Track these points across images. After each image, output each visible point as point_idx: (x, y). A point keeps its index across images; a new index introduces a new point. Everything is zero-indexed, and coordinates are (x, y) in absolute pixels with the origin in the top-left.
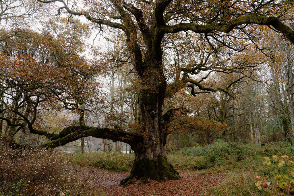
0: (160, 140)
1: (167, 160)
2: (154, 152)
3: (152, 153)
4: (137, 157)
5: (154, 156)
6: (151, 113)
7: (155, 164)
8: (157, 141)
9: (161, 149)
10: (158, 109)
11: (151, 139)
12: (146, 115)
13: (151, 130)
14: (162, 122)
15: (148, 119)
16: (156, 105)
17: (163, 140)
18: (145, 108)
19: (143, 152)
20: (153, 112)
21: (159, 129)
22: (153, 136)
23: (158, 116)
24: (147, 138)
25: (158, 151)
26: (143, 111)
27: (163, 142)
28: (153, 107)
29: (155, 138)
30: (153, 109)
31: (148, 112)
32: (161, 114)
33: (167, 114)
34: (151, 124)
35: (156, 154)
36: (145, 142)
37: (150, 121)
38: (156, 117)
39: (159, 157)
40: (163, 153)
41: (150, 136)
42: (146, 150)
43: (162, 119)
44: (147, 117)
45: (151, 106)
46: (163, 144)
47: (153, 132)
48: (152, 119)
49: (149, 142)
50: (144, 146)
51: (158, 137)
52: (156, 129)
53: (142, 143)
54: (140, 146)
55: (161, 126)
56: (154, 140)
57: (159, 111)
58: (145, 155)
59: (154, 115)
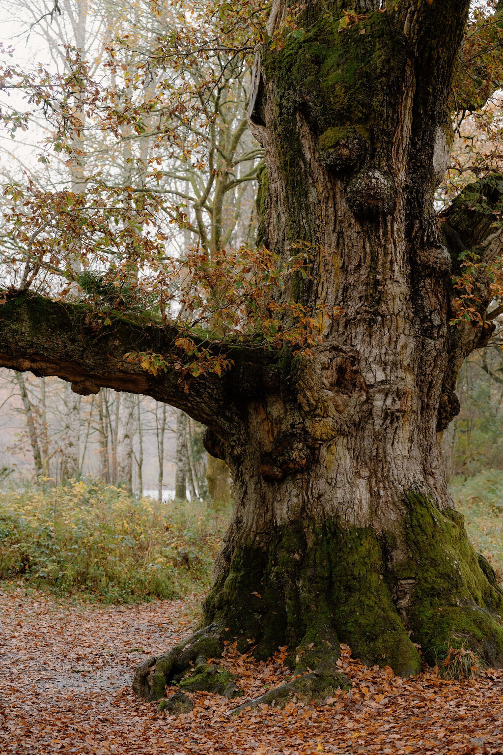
0: (421, 388)
1: (462, 526)
2: (375, 472)
3: (358, 474)
4: (250, 507)
5: (374, 495)
6: (359, 183)
7: (386, 554)
8: (400, 395)
9: (427, 450)
10: (411, 157)
11: (357, 380)
12: (316, 202)
13: (358, 313)
14: (432, 254)
15: (334, 231)
16: (398, 122)
17: (437, 389)
18: (314, 153)
19: (295, 468)
20: (374, 180)
21: (413, 308)
22: (367, 356)
23: (410, 214)
24: (323, 368)
25: (406, 460)
26: (299, 173)
27: (440, 404)
28: (373, 143)
29: (384, 370)
30: (373, 157)
31: (330, 181)
32: (423, 203)
33: (467, 206)
34: (353, 267)
35: (389, 485)
36: (314, 400)
37: (350, 248)
38: (392, 214)
39: (410, 503)
40: (435, 476)
41: (344, 352)
42: (315, 454)
43: (435, 238)
44: (327, 216)
45: (360, 135)
46: (440, 413)
47: (369, 324)
48: (365, 228)
49: (336, 398)
50: (299, 423)
51: (405, 363)
52: (390, 307)
53: (285, 403)
54: (272, 424)
55: (428, 287)
56: (379, 382)
57: (415, 171)
58: (312, 493)
59: (380, 204)
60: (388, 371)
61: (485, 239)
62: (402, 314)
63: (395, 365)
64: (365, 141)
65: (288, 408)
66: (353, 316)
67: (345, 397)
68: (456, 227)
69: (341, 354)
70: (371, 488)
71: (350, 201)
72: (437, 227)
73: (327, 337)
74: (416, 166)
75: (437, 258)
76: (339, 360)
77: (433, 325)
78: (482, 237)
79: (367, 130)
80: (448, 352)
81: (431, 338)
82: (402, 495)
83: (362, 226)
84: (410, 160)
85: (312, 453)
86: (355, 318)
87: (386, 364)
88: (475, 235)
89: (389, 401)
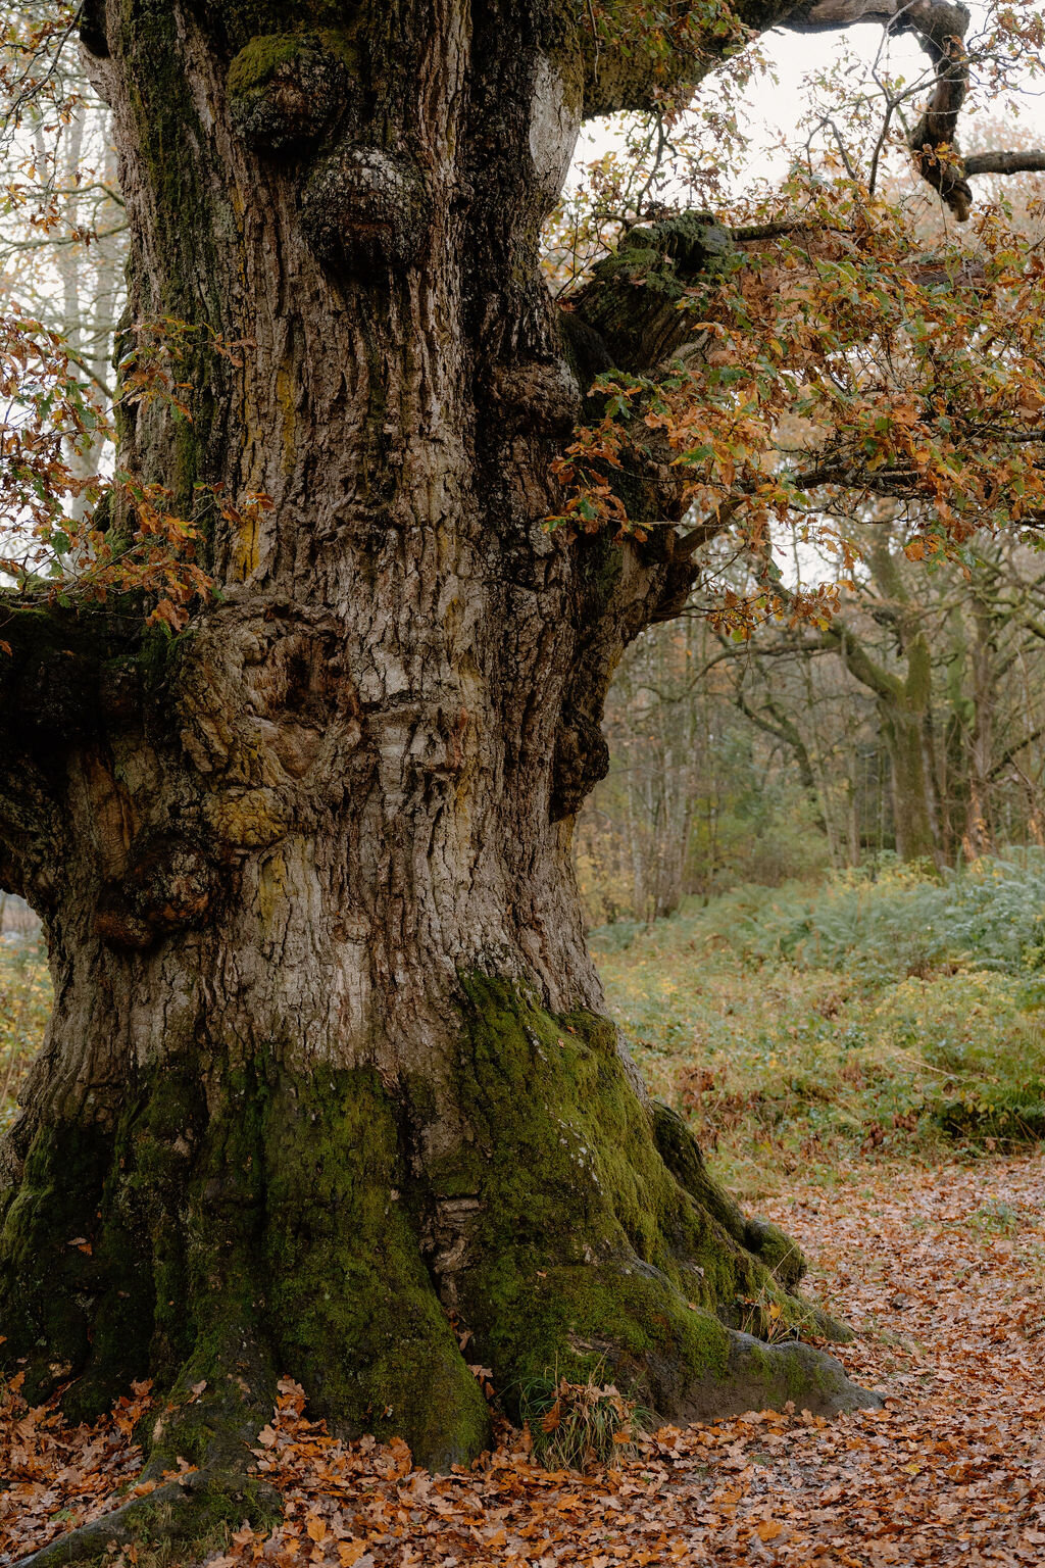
0: (505, 712)
1: (610, 1051)
2: (386, 925)
3: (340, 932)
4: (79, 1018)
5: (381, 982)
6: (329, 178)
7: (407, 1136)
8: (447, 728)
9: (521, 866)
10: (473, 128)
11: (340, 691)
12: (232, 238)
13: (340, 522)
14: (530, 377)
15: (278, 312)
16: (432, 30)
17: (549, 715)
18: (222, 110)
19: (178, 920)
20: (366, 172)
21: (482, 510)
22: (362, 632)
23: (475, 277)
24: (249, 662)
25: (464, 894)
26: (188, 164)
27: (558, 750)
28: (366, 78)
29: (407, 665)
30: (367, 114)
31: (265, 184)
32: (507, 250)
33: (626, 277)
34: (327, 405)
35: (419, 958)
36: (224, 743)
37: (319, 356)
38: (421, 268)
39: (471, 1003)
40: (545, 929)
41: (307, 622)
42: (232, 881)
43: (539, 339)
44: (259, 275)
45: (331, 55)
46: (557, 775)
47: (368, 550)
48: (353, 303)
49: (286, 739)
50: (191, 804)
51: (459, 648)
52: (420, 505)
53: (157, 752)
54: (130, 808)
55: (520, 458)
56: (392, 697)
57: (484, 164)
58: (222, 980)
59: (385, 235)
60: (416, 669)
61: (669, 356)
62: (450, 523)
63: (433, 651)
64: (345, 72)
65: (163, 765)
66: (328, 531)
67: (310, 735)
68: (599, 326)
69: (299, 626)
70: (373, 964)
71: (310, 229)
72: (546, 315)
73: (264, 582)
74: (486, 150)
75: (542, 387)
76: (293, 641)
77: (532, 553)
78: (661, 351)
79: (351, 43)
80: (574, 623)
81: (529, 586)
82: (451, 982)
83: (345, 296)
84: (469, 134)
85: (223, 879)
86: (333, 535)
87: (410, 651)
88: (645, 344)
89: (419, 745)
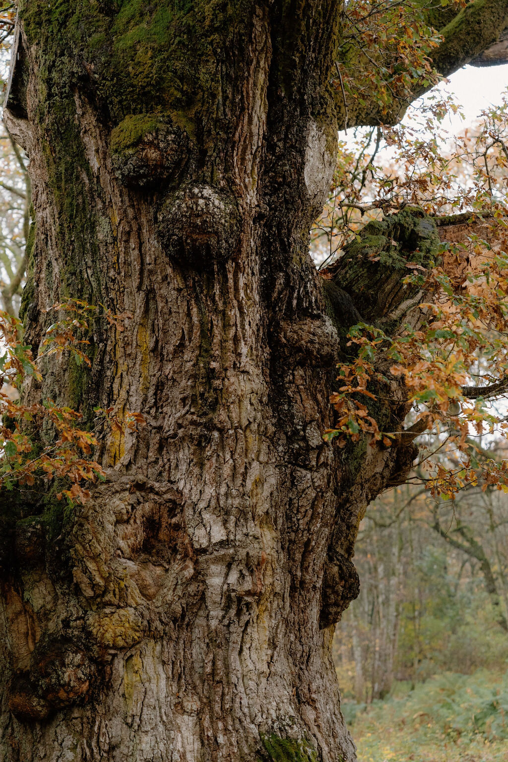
0: (291, 557)
2: (210, 703)
3: (179, 707)
5: (208, 744)
8: (252, 566)
9: (301, 661)
10: (267, 168)
11: (180, 541)
12: (109, 240)
13: (180, 426)
14: (306, 328)
15: (139, 288)
16: (243, 109)
17: (319, 556)
18: (105, 159)
19: (68, 699)
20: (201, 201)
21: (273, 417)
22: (195, 500)
23: (268, 262)
24: (118, 522)
25: (264, 680)
26: (81, 193)
27: (325, 580)
28: (200, 141)
29: (225, 522)
30: (201, 163)
31: (133, 206)
32: (290, 244)
33: (366, 256)
34: (171, 348)
35: (233, 726)
36: (102, 577)
37: (166, 316)
38: (235, 260)
39: (270, 757)
40: (318, 705)
41: (157, 493)
42: (105, 672)
43: (310, 302)
44: (127, 263)
45: (179, 128)
46: (325, 596)
47: (199, 444)
48: (190, 283)
49: (143, 573)
50: (78, 618)
51: (260, 511)
52: (234, 415)
53: (54, 583)
54: (33, 621)
55: (300, 382)
56: (215, 545)
57: (275, 191)
58: (98, 742)
59: (213, 241)
60: (231, 525)
61: (396, 308)
62: (254, 427)
63: (242, 513)
64: (187, 137)
65: (59, 592)
66: (171, 432)
67: (159, 571)
68: (348, 289)
69: (152, 496)
70: (202, 731)
71: (163, 237)
72: (315, 285)
73: (128, 467)
74: (276, 182)
75: (314, 335)
76: (148, 506)
77: (308, 445)
78: (390, 305)
79: (191, 119)
80: (335, 492)
81: (305, 467)
82: (256, 743)
83: (185, 279)
84: (266, 172)
85: (99, 671)
86: (175, 435)
87: (227, 513)
88: (380, 301)
89: (233, 577)
